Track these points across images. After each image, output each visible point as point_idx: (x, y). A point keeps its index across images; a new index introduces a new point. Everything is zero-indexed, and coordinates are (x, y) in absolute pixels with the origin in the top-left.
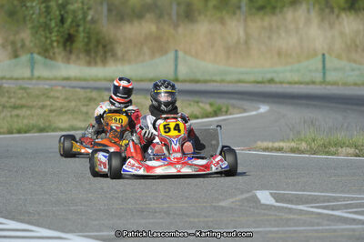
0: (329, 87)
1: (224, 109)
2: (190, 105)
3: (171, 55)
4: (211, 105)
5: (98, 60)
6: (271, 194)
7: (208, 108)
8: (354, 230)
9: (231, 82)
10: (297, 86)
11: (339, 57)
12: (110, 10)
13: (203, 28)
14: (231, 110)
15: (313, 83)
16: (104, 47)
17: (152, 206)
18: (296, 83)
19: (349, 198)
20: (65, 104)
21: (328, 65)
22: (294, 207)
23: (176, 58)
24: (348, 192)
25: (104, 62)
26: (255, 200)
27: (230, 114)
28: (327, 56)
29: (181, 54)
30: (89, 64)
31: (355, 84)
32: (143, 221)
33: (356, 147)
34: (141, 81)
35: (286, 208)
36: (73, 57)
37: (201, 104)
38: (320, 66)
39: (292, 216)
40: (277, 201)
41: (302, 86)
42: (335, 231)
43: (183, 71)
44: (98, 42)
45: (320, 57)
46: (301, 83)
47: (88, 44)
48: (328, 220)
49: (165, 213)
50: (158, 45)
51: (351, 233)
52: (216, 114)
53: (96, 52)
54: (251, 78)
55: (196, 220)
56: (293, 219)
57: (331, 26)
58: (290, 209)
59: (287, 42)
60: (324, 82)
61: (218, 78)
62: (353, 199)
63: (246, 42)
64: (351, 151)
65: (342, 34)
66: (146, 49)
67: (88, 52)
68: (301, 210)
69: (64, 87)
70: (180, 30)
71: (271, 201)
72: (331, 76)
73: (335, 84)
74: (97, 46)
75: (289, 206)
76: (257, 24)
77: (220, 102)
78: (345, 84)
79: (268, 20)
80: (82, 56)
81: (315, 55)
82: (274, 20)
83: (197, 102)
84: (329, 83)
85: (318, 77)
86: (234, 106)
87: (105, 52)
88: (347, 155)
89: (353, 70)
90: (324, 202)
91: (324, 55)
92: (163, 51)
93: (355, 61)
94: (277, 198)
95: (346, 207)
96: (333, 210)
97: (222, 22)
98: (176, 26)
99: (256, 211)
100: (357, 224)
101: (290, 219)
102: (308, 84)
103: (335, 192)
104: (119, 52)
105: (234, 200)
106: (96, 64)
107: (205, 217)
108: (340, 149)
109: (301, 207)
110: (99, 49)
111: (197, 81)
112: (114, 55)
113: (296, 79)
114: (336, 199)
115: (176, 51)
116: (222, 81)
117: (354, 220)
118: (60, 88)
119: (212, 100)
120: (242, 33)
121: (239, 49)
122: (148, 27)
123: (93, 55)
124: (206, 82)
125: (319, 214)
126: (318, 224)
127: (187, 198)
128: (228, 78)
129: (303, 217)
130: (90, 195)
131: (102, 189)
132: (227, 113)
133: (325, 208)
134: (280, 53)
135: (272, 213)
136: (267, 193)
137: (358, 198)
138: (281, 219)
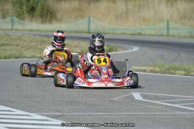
0: (170, 38)
1: (115, 48)
3: (86, 19)
4: (108, 46)
5: (48, 21)
6: (140, 94)
7: (106, 48)
8: (185, 115)
9: (118, 34)
10: (153, 37)
11: (176, 22)
14: (118, 49)
15: (162, 35)
16: (51, 14)
17: (77, 99)
18: (153, 35)
19: (182, 97)
20: (30, 44)
21: (170, 26)
22: (153, 101)
23: (89, 20)
24: (182, 94)
25: (51, 22)
26: (132, 98)
27: (118, 51)
28: (170, 21)
29: (92, 19)
30: (42, 22)
31: (185, 37)
32: (73, 107)
33: (185, 70)
34: (71, 32)
35: (149, 102)
36: (34, 19)
38: (166, 26)
39: (151, 107)
40: (144, 99)
41: (156, 37)
42: (175, 115)
43: (93, 28)
44: (48, 11)
45: (166, 22)
46: (156, 35)
47: (42, 12)
48: (171, 109)
49: (84, 103)
50: (80, 13)
51: (184, 116)
52: (110, 51)
53: (46, 17)
54: (129, 32)
55: (101, 107)
56: (153, 108)
57: (172, 6)
58: (151, 103)
59: (148, 13)
60: (168, 35)
61: (111, 32)
62: (184, 98)
63: (126, 13)
64: (183, 72)
65: (177, 9)
66: (73, 15)
67: (42, 16)
68: (157, 104)
69: (29, 35)
70: (92, 6)
71: (140, 98)
72: (172, 32)
73: (174, 36)
74: (47, 14)
75: (150, 101)
77: (112, 44)
78: (180, 37)
79: (139, 1)
80: (38, 18)
81: (163, 20)
84: (171, 36)
85: (165, 32)
86: (120, 47)
87: (51, 17)
88: (181, 74)
89: (183, 29)
90: (169, 99)
91: (168, 21)
92: (82, 17)
93: (184, 24)
94: (144, 97)
95: (180, 102)
96: (174, 104)
97: (114, 2)
98: (89, 3)
99: (133, 103)
100: (187, 112)
101: (151, 108)
102: (159, 36)
103: (175, 94)
104: (59, 16)
105: (120, 97)
106: (46, 22)
107: (105, 106)
108: (177, 72)
109: (156, 102)
110: (48, 15)
112: (56, 18)
113: (153, 33)
114: (175, 98)
115: (89, 17)
116: (114, 33)
117: (185, 109)
118: (27, 35)
119: (108, 43)
120: (124, 7)
122: (74, 4)
123: (45, 18)
124: (105, 34)
125: (166, 106)
126: (166, 111)
127: (96, 96)
128: (117, 32)
129: (158, 107)
130: (44, 93)
131: (50, 89)
132: (116, 50)
133: (169, 102)
134: (144, 20)
135: (141, 105)
136: (138, 94)
137: (187, 98)
138: (146, 108)
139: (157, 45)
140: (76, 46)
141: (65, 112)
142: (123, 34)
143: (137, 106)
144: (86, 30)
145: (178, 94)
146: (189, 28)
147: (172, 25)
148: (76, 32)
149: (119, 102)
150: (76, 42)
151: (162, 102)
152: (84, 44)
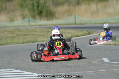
1: (91, 33)
2: (80, 32)
3: (73, 16)
4: (87, 31)
5: (50, 19)
6: (108, 59)
7: (86, 33)
9: (93, 24)
12: (53, 2)
13: (83, 7)
14: (93, 33)
16: (52, 14)
17: (70, 64)
18: (113, 23)
20: (40, 33)
22: (115, 63)
23: (75, 17)
25: (52, 19)
26: (103, 61)
29: (77, 16)
30: (48, 20)
32: (68, 69)
34: (65, 24)
35: (113, 63)
36: (42, 18)
37: (84, 31)
39: (115, 66)
40: (110, 61)
41: (116, 24)
43: (78, 21)
44: (50, 13)
46: (115, 23)
47: (47, 14)
49: (74, 66)
50: (69, 13)
52: (89, 34)
53: (50, 16)
54: (99, 22)
55: (84, 68)
59: (110, 10)
61: (89, 23)
63: (97, 11)
66: (65, 15)
67: (47, 16)
68: (118, 64)
69: (40, 28)
70: (76, 8)
71: (108, 61)
75: (114, 62)
76: (100, 5)
77: (90, 30)
79: (104, 4)
80: (45, 17)
82: (106, 4)
83: (83, 31)
86: (94, 31)
87: (53, 16)
92: (71, 15)
94: (110, 60)
97: (89, 4)
98: (74, 7)
99: (103, 65)
101: (114, 67)
104: (57, 15)
105: (96, 61)
107: (87, 67)
109: (117, 63)
111: (82, 24)
112: (55, 17)
113: (113, 21)
115: (75, 15)
116: (90, 24)
118: (38, 28)
119: (87, 30)
120: (95, 8)
121: (95, 13)
122: (66, 7)
123: (49, 17)
124: (85, 24)
128: (92, 22)
129: (118, 66)
132: (92, 33)
134: (108, 14)
135: (108, 65)
136: (106, 58)
138: (111, 67)
139: (117, 29)
140: (68, 33)
141: (63, 73)
142: (96, 23)
143: (106, 66)
144: (74, 22)
148: (68, 24)
149: (95, 64)
150: (68, 31)
152: (72, 31)
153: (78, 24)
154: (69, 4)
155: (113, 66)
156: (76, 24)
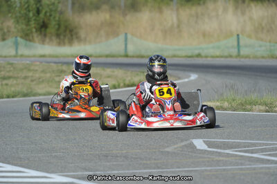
0: (242, 60)
2: (137, 74)
3: (122, 37)
5: (66, 41)
6: (204, 141)
8: (269, 168)
9: (167, 57)
10: (218, 59)
11: (249, 36)
12: (73, 4)
13: (145, 16)
15: (231, 56)
16: (71, 31)
17: (114, 152)
18: (217, 57)
19: (263, 144)
20: (43, 75)
21: (242, 43)
22: (222, 151)
23: (126, 39)
24: (263, 139)
25: (71, 42)
26: (192, 146)
28: (240, 36)
29: (129, 36)
30: (59, 44)
31: (263, 57)
32: (108, 164)
33: (266, 105)
34: (100, 56)
35: (217, 152)
36: (47, 39)
38: (235, 43)
39: (221, 158)
40: (209, 147)
41: (222, 59)
42: (254, 169)
43: (131, 49)
44: (66, 27)
45: (235, 37)
46: (222, 57)
47: (58, 29)
48: (249, 161)
49: (124, 157)
50: (112, 30)
51: (267, 171)
53: (65, 36)
54: (184, 54)
55: (148, 162)
56: (223, 160)
57: (243, 13)
58: (219, 153)
59: (209, 25)
60: (239, 55)
62: (267, 144)
63: (178, 26)
64: (263, 108)
65: (251, 19)
66: (102, 32)
67: (58, 36)
68: (228, 154)
69: (41, 62)
70: (128, 18)
71: (205, 147)
72: (244, 51)
73: (247, 57)
74: (65, 31)
75: (219, 150)
76: (186, 12)
78: (255, 57)
79: (195, 10)
80: (54, 38)
82: (199, 9)
84: (243, 57)
85: (234, 52)
86: (171, 75)
87: (72, 35)
88: (260, 111)
89: (260, 46)
90: (245, 147)
91: (238, 35)
92: (116, 34)
93: (262, 40)
94: (209, 144)
95: (262, 151)
96: (252, 153)
97: (161, 11)
98: (125, 15)
99: (194, 155)
100: (271, 164)
101: (220, 161)
102: (226, 57)
103: (253, 140)
104: (82, 34)
105: (176, 146)
106: (64, 44)
107: (155, 159)
108: (254, 107)
109: (227, 151)
110: (67, 33)
111: (142, 57)
112: (78, 38)
113: (218, 53)
114: (254, 145)
115: (126, 34)
117: (269, 160)
118: (38, 63)
120: (175, 20)
121: (173, 32)
122: (103, 16)
123: (62, 37)
125: (242, 156)
126: (242, 164)
127: (140, 145)
129: (230, 159)
130: (67, 144)
131: (75, 139)
133: (246, 152)
134: (204, 35)
135: (206, 156)
136: (201, 140)
137: (271, 144)
138: (213, 161)
139: (224, 71)
140: (109, 77)
141: (97, 171)
142: (174, 56)
143: (201, 157)
144: (122, 53)
145: (258, 139)
146: (268, 44)
147: (244, 40)
148: (107, 56)
149: (174, 153)
150: (108, 71)
151: (236, 151)
152: (119, 72)
153: (133, 57)
154: (112, 8)
155: (217, 158)
156: (127, 56)
